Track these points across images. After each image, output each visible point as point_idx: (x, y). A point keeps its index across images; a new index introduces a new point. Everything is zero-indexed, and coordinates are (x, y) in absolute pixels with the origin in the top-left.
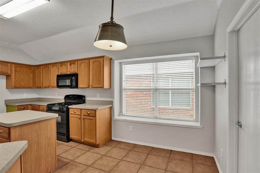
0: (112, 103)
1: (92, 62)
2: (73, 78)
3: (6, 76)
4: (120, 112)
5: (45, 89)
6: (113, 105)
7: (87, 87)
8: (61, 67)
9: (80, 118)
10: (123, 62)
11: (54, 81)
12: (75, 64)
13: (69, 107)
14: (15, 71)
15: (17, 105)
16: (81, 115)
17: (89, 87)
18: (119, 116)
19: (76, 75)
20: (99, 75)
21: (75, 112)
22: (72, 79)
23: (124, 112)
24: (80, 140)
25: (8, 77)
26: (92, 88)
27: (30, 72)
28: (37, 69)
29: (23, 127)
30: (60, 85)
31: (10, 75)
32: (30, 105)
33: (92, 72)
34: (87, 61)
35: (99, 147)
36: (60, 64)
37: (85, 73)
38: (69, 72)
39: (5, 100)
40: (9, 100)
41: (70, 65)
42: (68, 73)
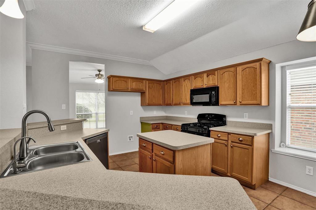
0: (270, 127)
1: (241, 70)
2: (213, 92)
3: (140, 93)
4: (281, 142)
5: (175, 106)
6: (273, 130)
7: (233, 103)
8: (195, 79)
9: (226, 146)
10: (287, 66)
11: (186, 96)
12: (214, 75)
13: (211, 129)
14: (149, 87)
15: (151, 123)
16: (227, 141)
17: (236, 104)
18: (280, 146)
19: (216, 89)
20: (253, 86)
21: (220, 137)
22: (211, 93)
23: (288, 141)
24: (225, 173)
25: (143, 93)
26: (240, 105)
27: (160, 87)
28: (166, 84)
29: (184, 152)
30: (194, 101)
31: (145, 92)
32: (161, 123)
33: (241, 83)
34: (232, 69)
35: (254, 189)
36: (193, 77)
37: (229, 85)
38: (206, 85)
39: (140, 117)
40: (143, 117)
41: (207, 77)
42: (205, 87)
